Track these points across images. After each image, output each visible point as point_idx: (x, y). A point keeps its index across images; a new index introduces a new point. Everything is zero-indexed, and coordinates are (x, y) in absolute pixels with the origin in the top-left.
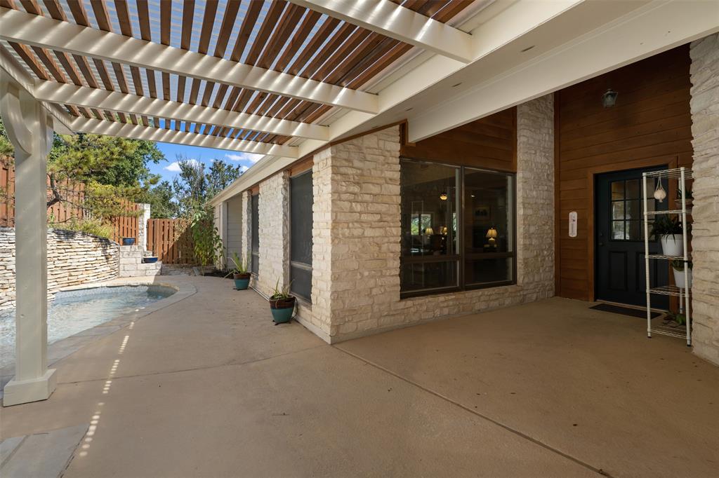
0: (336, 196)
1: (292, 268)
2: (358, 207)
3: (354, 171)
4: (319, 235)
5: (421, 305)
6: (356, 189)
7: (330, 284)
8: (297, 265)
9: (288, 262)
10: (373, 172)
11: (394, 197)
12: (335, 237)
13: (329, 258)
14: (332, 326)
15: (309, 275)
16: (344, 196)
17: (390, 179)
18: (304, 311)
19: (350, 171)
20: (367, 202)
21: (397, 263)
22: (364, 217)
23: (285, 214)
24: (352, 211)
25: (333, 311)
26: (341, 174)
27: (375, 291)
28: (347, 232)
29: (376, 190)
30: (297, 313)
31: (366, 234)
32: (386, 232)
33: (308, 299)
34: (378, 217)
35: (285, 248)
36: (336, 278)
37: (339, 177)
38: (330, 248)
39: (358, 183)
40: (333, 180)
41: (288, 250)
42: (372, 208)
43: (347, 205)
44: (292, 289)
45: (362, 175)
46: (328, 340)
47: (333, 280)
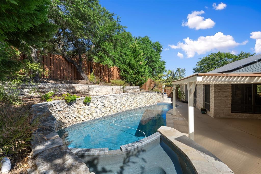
0: (215, 92)
1: (205, 103)
2: (220, 94)
3: (219, 87)
4: (211, 98)
5: (238, 115)
6: (220, 91)
7: (213, 107)
8: (206, 103)
9: (204, 102)
10: (224, 87)
11: (230, 92)
12: (215, 99)
13: (213, 103)
14: (214, 115)
15: (209, 105)
16: (217, 92)
17: (229, 88)
18: (208, 112)
19: (218, 87)
20: (222, 93)
21: (230, 105)
22: (221, 96)
23: (204, 92)
24: (219, 95)
25: (214, 112)
26: (216, 88)
27: (224, 110)
28: (217, 98)
29: (225, 90)
30: (207, 112)
31: (222, 99)
32: (227, 99)
33: (209, 110)
34: (225, 96)
35: (204, 99)
36: (215, 107)
37: (216, 89)
38: (214, 101)
39: (220, 89)
40: (214, 89)
41: (204, 100)
42: (223, 94)
43: (218, 94)
44: (205, 108)
45: (221, 88)
46: (213, 117)
47: (214, 107)
